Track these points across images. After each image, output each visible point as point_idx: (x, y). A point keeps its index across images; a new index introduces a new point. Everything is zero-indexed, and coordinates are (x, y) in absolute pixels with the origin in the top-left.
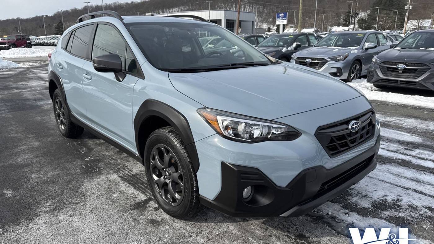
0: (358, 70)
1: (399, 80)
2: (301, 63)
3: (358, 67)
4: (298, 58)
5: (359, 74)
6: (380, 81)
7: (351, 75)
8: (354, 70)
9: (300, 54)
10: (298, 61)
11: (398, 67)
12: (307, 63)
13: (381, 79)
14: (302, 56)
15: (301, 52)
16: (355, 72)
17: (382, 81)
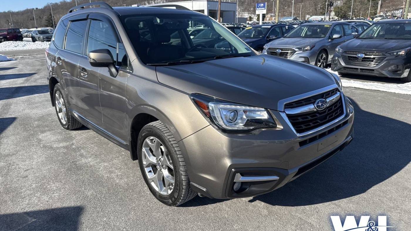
0: (324, 59)
1: (359, 68)
2: (272, 53)
3: (324, 56)
4: (269, 49)
5: (325, 62)
6: (343, 69)
7: (318, 64)
8: (320, 59)
9: (271, 44)
10: (269, 52)
11: (358, 56)
12: (277, 53)
13: (343, 68)
14: (273, 46)
15: (272, 43)
16: (322, 61)
17: (344, 69)
